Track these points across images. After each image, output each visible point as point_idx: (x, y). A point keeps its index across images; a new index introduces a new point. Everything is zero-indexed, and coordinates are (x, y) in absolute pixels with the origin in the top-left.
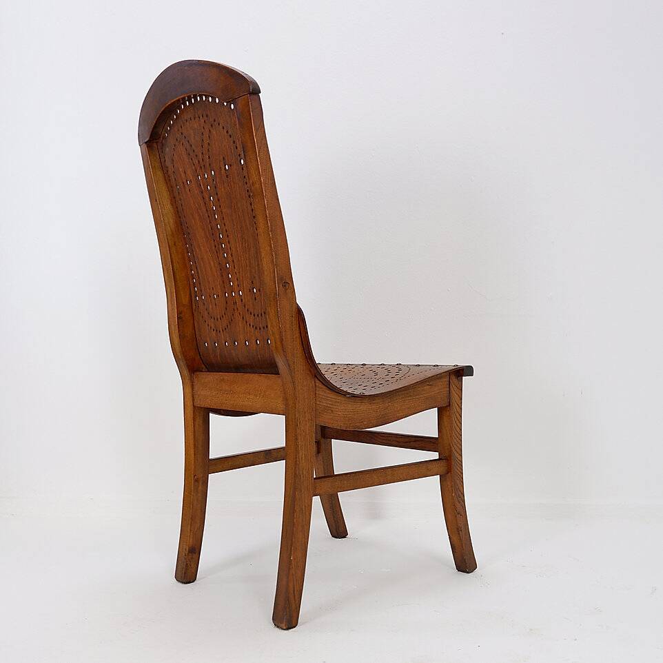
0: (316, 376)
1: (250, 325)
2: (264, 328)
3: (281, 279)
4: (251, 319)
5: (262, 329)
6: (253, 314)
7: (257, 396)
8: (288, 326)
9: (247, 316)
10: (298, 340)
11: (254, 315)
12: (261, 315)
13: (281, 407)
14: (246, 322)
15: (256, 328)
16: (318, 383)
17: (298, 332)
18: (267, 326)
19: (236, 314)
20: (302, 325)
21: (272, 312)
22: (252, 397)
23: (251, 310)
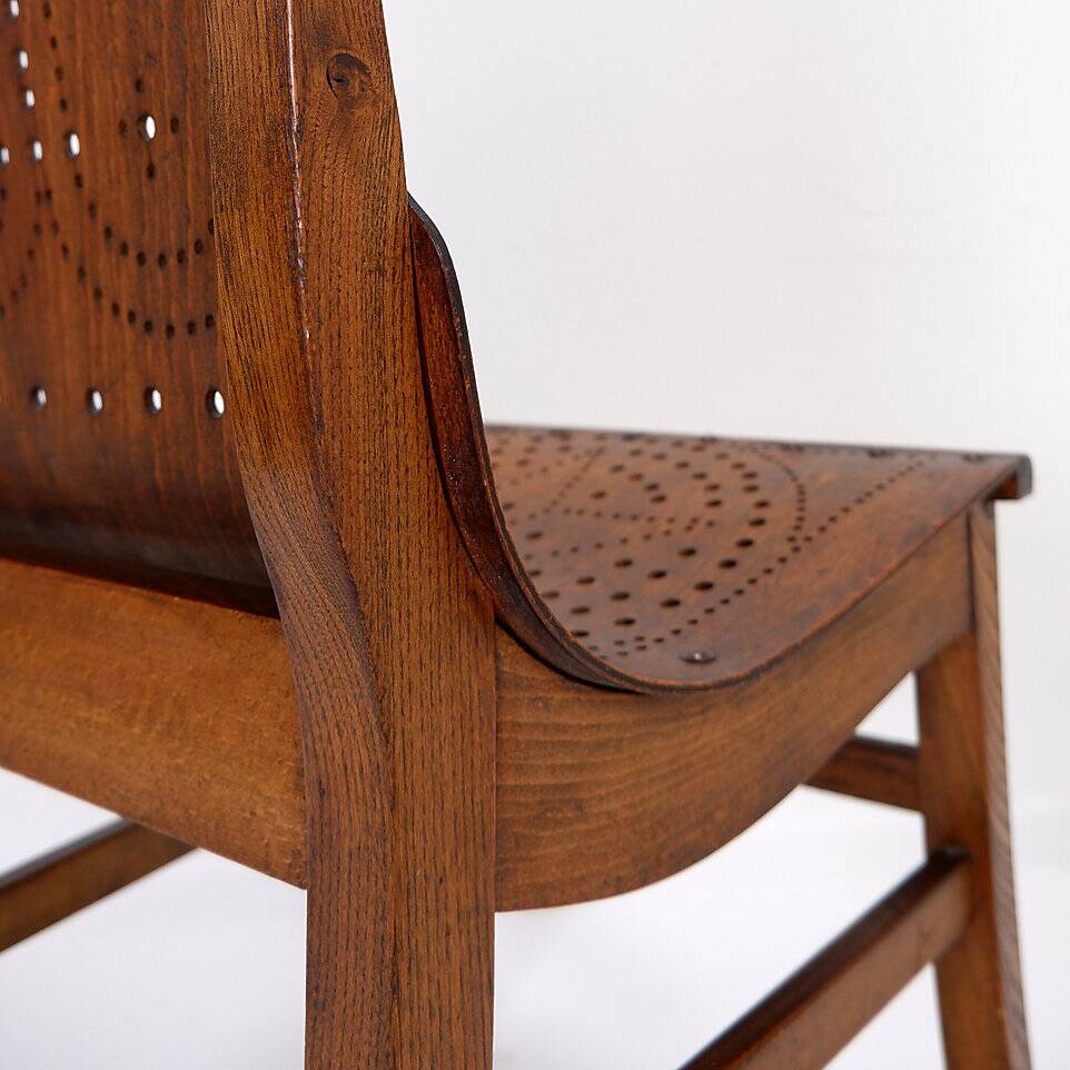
0: (502, 623)
1: (116, 309)
2: (191, 327)
3: (319, 34)
4: (121, 280)
5: (180, 330)
6: (132, 253)
7: (129, 722)
8: (354, 330)
9: (103, 262)
10: (413, 417)
11: (141, 258)
12: (181, 256)
13: (283, 825)
14: (98, 294)
15: (148, 326)
16: (518, 666)
17: (410, 362)
18: (210, 321)
19: (48, 248)
20: (435, 322)
21: (248, 244)
22: (102, 716)
23: (126, 229)
